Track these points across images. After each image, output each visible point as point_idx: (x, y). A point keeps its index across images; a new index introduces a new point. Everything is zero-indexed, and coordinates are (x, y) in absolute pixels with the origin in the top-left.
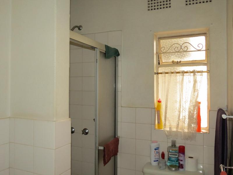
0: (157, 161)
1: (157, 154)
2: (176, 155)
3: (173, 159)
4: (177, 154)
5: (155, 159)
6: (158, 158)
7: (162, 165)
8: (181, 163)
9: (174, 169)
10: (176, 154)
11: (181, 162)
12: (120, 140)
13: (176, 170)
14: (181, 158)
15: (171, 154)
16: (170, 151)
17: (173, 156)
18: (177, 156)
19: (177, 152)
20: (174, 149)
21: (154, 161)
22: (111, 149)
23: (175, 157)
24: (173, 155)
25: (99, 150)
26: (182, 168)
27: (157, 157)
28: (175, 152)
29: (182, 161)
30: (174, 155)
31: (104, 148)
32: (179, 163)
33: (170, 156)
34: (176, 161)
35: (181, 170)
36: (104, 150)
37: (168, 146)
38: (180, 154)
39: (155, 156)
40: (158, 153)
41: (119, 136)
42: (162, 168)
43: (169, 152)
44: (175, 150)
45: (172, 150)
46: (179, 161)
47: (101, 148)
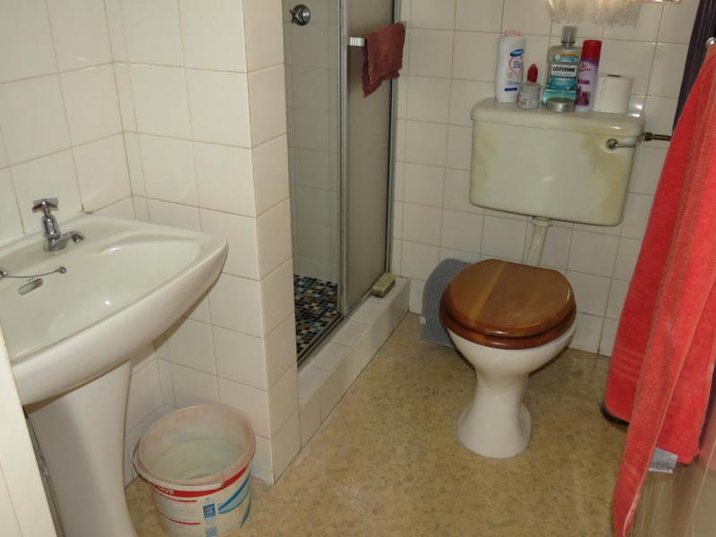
0: (516, 89)
1: (516, 69)
2: (572, 70)
3: (562, 82)
4: (575, 67)
5: (510, 83)
6: (518, 80)
7: (527, 98)
8: (584, 88)
9: (560, 106)
10: (572, 67)
11: (585, 85)
12: (407, 31)
13: (566, 109)
14: (585, 76)
15: (557, 69)
16: (554, 59)
17: (563, 73)
18: (574, 74)
19: (576, 60)
20: (568, 52)
21: (506, 90)
22: (383, 54)
23: (567, 78)
24: (563, 69)
25: (350, 48)
26: (586, 102)
27: (515, 79)
28: (570, 61)
29: (587, 82)
30: (566, 69)
31: (366, 41)
32: (578, 91)
33: (553, 73)
34: (568, 88)
35: (581, 109)
36: (365, 48)
37: (551, 46)
38: (585, 63)
39: (510, 75)
40: (520, 65)
41: (405, 22)
42: (527, 106)
43: (551, 61)
44: (569, 56)
45: (563, 56)
46: (579, 85)
47: (357, 42)
